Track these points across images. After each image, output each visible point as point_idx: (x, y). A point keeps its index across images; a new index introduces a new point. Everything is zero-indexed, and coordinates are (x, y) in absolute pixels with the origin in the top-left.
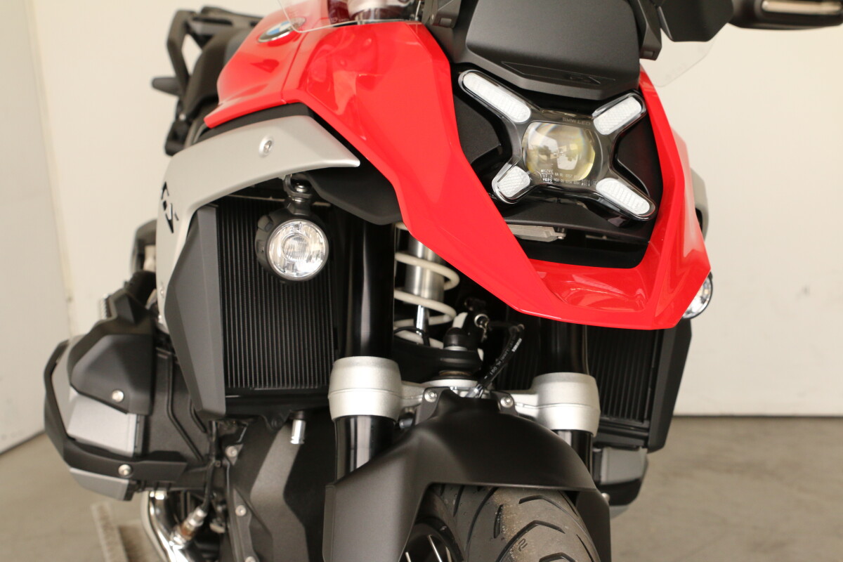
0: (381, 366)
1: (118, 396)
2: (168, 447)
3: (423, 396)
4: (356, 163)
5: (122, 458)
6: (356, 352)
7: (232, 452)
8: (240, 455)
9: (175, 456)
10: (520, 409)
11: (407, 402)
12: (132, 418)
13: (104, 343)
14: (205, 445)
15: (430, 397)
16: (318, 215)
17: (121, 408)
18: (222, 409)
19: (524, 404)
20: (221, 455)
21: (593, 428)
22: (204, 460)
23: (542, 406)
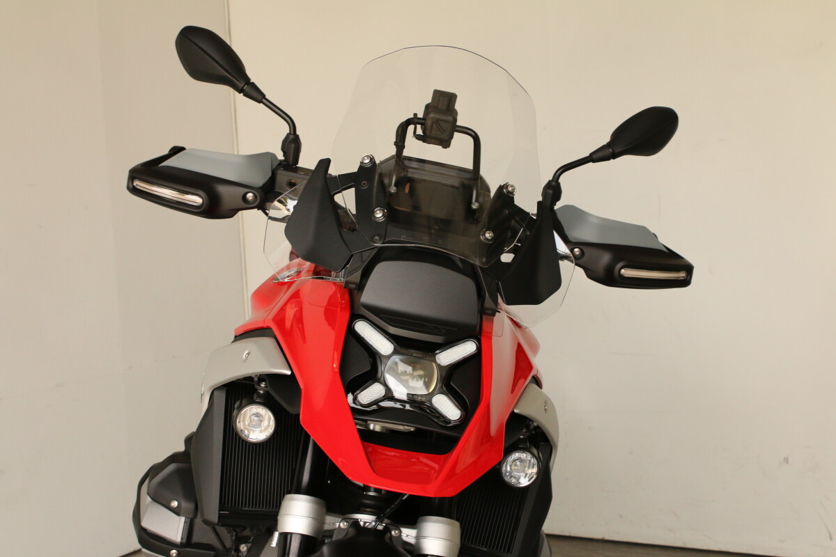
0: (314, 502)
1: (175, 504)
2: (204, 541)
3: (338, 524)
4: (289, 373)
5: (173, 545)
6: (298, 492)
7: (243, 548)
8: (249, 550)
9: (209, 547)
10: (404, 538)
11: (327, 527)
12: (183, 519)
13: (172, 467)
14: (228, 543)
15: (343, 525)
16: (269, 403)
17: (177, 512)
19: (408, 534)
20: (238, 550)
22: (227, 550)
23: (418, 537)
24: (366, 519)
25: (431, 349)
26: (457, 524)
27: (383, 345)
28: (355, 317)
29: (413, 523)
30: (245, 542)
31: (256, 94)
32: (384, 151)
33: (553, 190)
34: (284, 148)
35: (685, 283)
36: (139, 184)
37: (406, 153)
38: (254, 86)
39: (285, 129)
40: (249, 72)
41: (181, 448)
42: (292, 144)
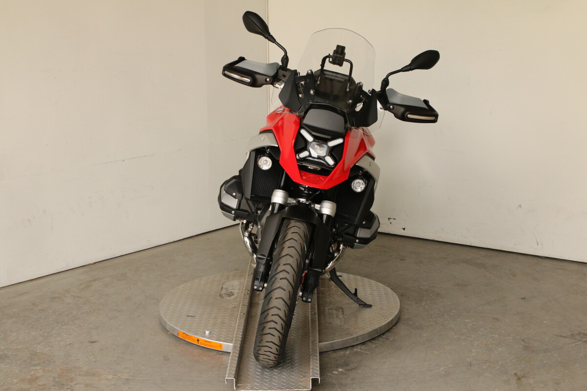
0: (284, 193)
1: (234, 194)
2: (245, 209)
3: (292, 201)
4: (277, 146)
5: (233, 209)
6: (279, 189)
7: (259, 212)
8: (261, 213)
9: (246, 211)
10: (316, 208)
11: (288, 202)
12: (237, 200)
13: (234, 180)
14: (254, 210)
15: (294, 202)
16: (270, 156)
17: (235, 197)
18: (249, 198)
19: (317, 207)
20: (257, 213)
21: (333, 215)
22: (253, 213)
23: (321, 208)
24: (302, 200)
25: (326, 141)
26: (335, 204)
27: (309, 138)
28: (301, 128)
29: (319, 203)
30: (260, 210)
31: (272, 39)
32: (316, 68)
33: (385, 82)
34: (282, 61)
35: (435, 121)
36: (226, 72)
37: (324, 68)
38: (272, 36)
39: (283, 54)
40: (270, 31)
41: (237, 174)
42: (285, 59)
